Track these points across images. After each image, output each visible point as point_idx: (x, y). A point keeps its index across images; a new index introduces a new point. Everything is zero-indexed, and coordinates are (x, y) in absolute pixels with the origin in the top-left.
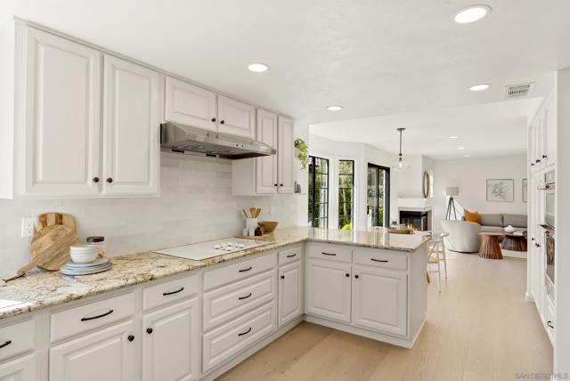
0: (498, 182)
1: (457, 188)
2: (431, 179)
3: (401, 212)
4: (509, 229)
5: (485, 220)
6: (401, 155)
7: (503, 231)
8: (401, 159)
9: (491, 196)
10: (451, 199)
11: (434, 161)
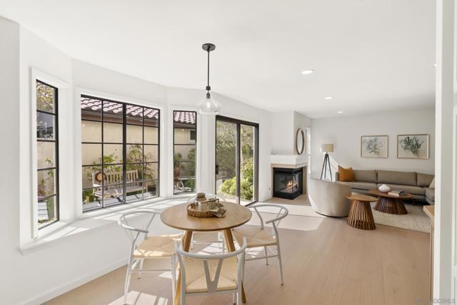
0: (372, 138)
1: (332, 145)
2: (309, 137)
3: (274, 169)
4: (383, 188)
5: (359, 176)
6: (208, 88)
7: (377, 189)
8: (208, 95)
9: (366, 153)
10: (327, 156)
11: (312, 119)
